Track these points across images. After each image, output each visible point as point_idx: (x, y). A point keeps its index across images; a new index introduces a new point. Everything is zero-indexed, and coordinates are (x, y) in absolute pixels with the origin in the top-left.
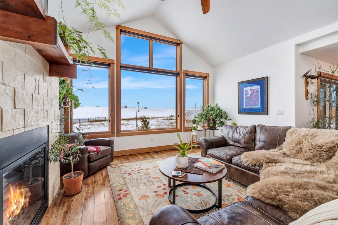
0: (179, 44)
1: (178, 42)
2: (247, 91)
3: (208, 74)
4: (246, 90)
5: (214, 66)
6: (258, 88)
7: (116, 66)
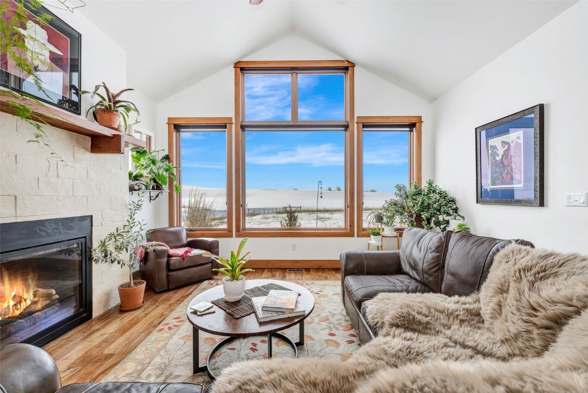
0: (347, 69)
1: (346, 64)
2: (494, 147)
3: (420, 117)
4: (493, 145)
5: (433, 99)
6: (518, 138)
7: (234, 126)
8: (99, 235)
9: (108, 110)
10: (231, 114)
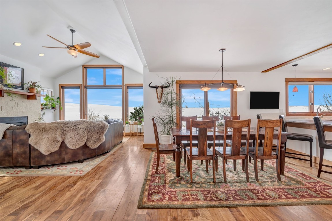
1: (121, 66)
7: (82, 87)
8: (30, 122)
9: (32, 88)
10: (82, 83)
